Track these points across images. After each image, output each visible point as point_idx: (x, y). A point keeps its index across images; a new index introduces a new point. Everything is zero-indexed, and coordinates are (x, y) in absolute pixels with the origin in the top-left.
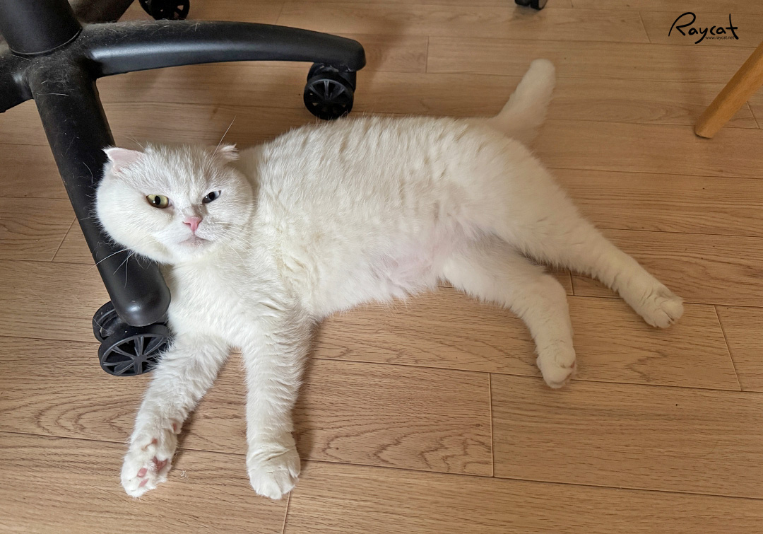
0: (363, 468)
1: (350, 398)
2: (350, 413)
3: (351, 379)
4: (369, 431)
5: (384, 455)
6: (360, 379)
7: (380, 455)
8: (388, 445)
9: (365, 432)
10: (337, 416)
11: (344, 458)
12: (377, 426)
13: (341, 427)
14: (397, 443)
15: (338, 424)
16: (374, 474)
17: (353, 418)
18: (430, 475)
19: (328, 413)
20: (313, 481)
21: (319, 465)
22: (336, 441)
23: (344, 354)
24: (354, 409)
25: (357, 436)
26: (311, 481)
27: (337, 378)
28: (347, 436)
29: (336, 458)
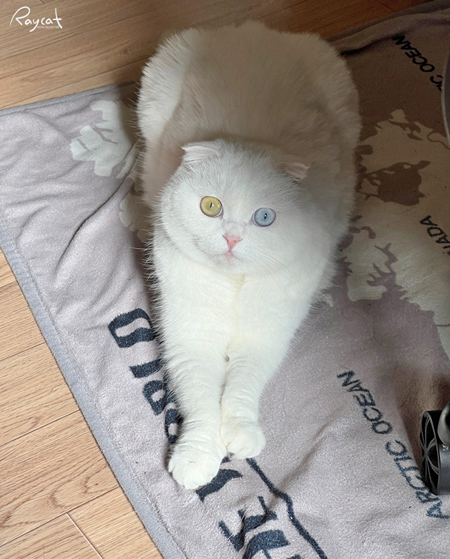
3: (62, 435)
6: (70, 431)
10: (74, 466)
13: (85, 471)
15: (81, 470)
19: (64, 469)
20: (97, 516)
21: (91, 503)
22: (90, 481)
23: (36, 423)
24: (85, 453)
26: (95, 517)
27: (47, 442)
28: (97, 472)
29: (102, 491)
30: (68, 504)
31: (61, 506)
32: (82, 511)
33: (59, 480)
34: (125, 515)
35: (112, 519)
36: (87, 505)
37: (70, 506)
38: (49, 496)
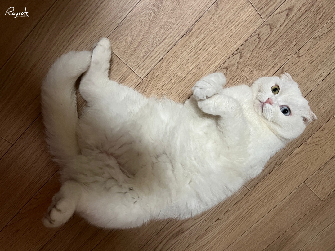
0: (241, 44)
1: (266, 59)
2: (261, 55)
3: (272, 65)
4: (250, 56)
5: (238, 55)
7: (240, 54)
8: (240, 59)
9: (251, 55)
10: (265, 49)
11: (250, 40)
12: (249, 61)
13: (260, 47)
14: (238, 64)
15: (262, 47)
16: (236, 46)
17: (259, 54)
18: (219, 66)
19: (269, 46)
20: (253, 22)
21: (256, 29)
22: (258, 42)
23: (283, 70)
24: (261, 57)
25: (253, 51)
26: (254, 21)
27: (277, 60)
28: (256, 47)
29: (252, 37)
30: (265, 26)
31: (268, 25)
32: (259, 24)
33: (270, 39)
34: (242, 25)
35: (247, 21)
36: (257, 27)
37: (264, 26)
38: (273, 30)
